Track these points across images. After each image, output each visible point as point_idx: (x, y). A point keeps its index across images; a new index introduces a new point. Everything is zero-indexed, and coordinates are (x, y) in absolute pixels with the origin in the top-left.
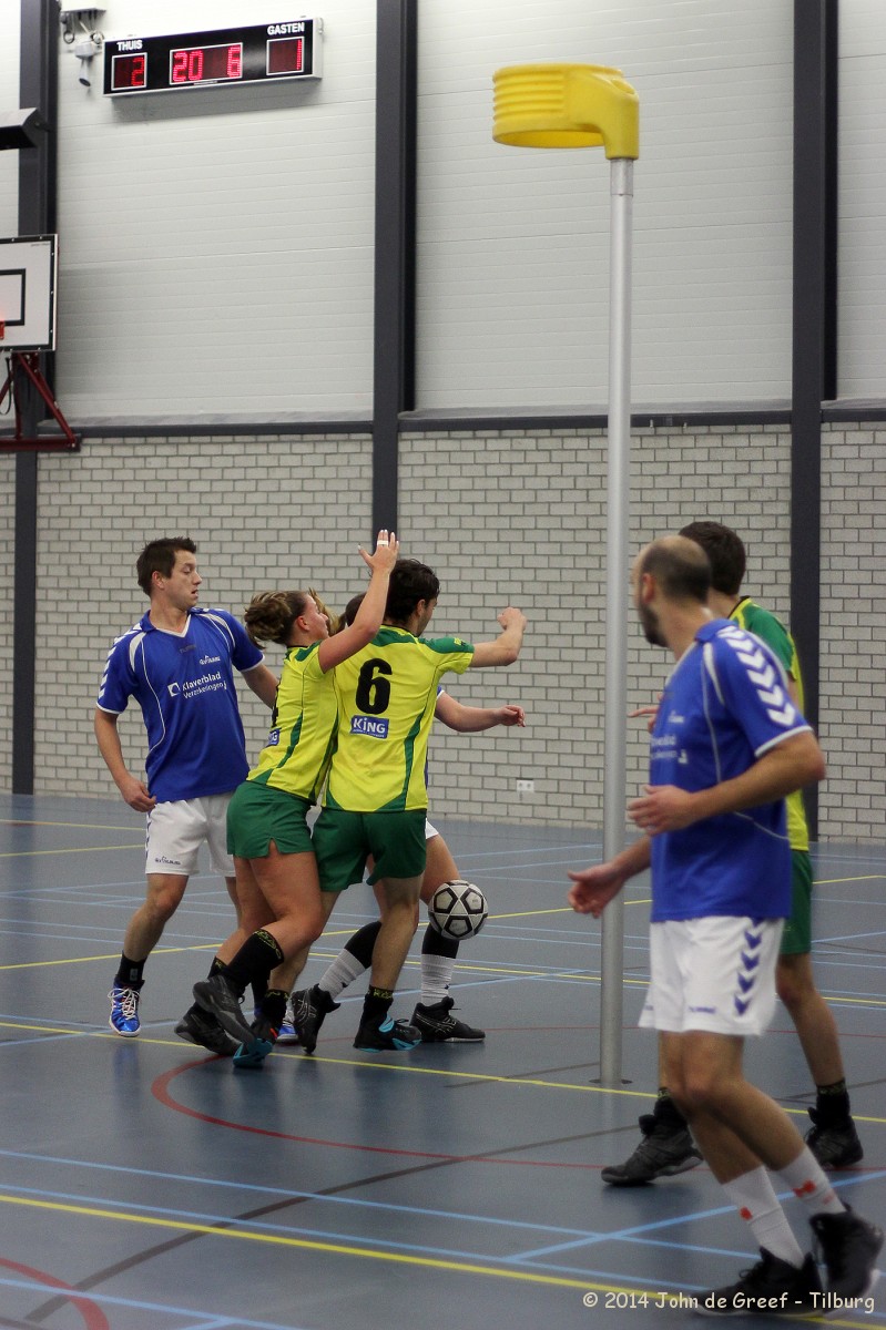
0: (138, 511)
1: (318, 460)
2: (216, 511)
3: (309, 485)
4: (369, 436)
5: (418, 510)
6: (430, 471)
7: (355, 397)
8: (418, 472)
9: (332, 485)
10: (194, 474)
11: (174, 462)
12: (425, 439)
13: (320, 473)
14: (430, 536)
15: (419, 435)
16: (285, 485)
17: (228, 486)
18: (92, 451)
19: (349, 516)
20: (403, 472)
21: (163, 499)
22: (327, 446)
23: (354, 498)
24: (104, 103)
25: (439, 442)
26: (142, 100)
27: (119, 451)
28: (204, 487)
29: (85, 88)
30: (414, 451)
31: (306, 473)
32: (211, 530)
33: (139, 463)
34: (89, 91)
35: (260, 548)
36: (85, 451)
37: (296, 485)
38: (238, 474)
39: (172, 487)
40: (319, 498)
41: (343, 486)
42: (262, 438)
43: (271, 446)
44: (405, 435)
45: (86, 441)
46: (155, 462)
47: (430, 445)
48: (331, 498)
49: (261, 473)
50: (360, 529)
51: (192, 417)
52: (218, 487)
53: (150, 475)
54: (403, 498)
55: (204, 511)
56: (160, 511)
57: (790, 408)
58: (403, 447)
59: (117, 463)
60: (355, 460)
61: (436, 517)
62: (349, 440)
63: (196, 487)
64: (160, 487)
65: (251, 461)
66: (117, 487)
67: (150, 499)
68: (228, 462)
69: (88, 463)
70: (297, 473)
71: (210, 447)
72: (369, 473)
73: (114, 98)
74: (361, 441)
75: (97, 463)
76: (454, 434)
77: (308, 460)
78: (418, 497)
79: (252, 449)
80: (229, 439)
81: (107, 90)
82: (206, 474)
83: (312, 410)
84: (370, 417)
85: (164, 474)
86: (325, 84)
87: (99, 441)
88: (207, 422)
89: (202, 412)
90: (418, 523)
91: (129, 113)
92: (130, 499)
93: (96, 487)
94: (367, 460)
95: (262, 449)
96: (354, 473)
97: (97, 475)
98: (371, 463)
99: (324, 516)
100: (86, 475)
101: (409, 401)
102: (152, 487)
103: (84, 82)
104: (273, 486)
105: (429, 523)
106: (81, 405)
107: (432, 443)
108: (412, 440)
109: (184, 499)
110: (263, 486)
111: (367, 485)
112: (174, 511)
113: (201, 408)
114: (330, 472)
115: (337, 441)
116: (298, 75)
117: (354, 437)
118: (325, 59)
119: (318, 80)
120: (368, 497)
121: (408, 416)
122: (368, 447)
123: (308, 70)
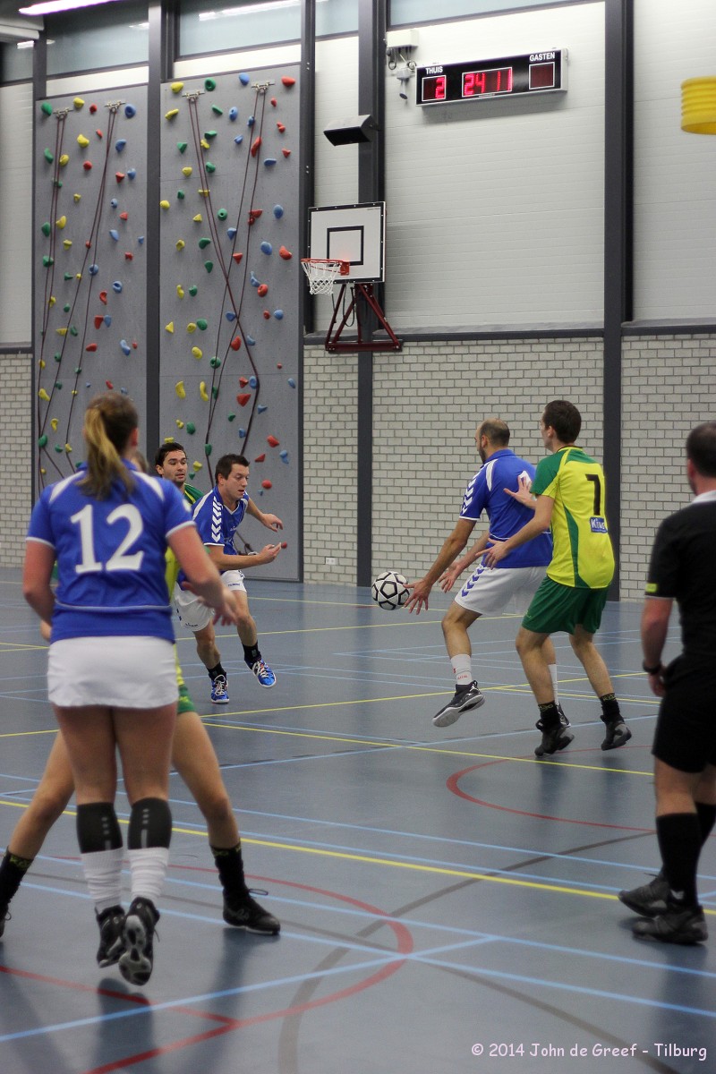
0: (442, 392)
1: (565, 356)
2: (496, 391)
3: (560, 373)
4: (601, 339)
5: (636, 390)
6: (643, 363)
7: (590, 310)
8: (635, 363)
9: (576, 373)
10: (481, 366)
11: (466, 358)
12: (640, 341)
13: (568, 365)
14: (644, 408)
15: (636, 338)
16: (544, 373)
17: (504, 374)
18: (410, 350)
19: (587, 394)
20: (625, 364)
21: (459, 383)
22: (572, 346)
23: (591, 382)
24: (417, 110)
25: (650, 343)
26: (443, 107)
27: (428, 351)
28: (488, 375)
29: (403, 100)
30: (632, 349)
31: (558, 365)
32: (492, 405)
33: (442, 359)
34: (407, 103)
35: (527, 417)
36: (405, 351)
37: (551, 373)
38: (510, 366)
39: (466, 375)
40: (567, 382)
41: (583, 373)
42: (527, 341)
43: (533, 346)
44: (626, 338)
45: (406, 344)
46: (454, 358)
47: (643, 345)
48: (575, 382)
49: (527, 365)
50: (595, 403)
51: (480, 327)
52: (497, 374)
53: (450, 367)
54: (625, 381)
55: (488, 391)
56: (457, 392)
58: (625, 346)
59: (427, 359)
60: (591, 355)
61: (648, 395)
62: (588, 342)
63: (482, 375)
64: (457, 375)
65: (520, 357)
66: (427, 376)
67: (450, 384)
68: (504, 357)
69: (408, 359)
70: (552, 365)
71: (492, 347)
72: (601, 364)
73: (424, 107)
74: (595, 342)
75: (414, 359)
77: (559, 356)
78: (635, 381)
79: (520, 349)
80: (504, 342)
81: (419, 101)
82: (489, 366)
83: (562, 321)
84: (602, 326)
85: (459, 367)
86: (570, 95)
87: (415, 344)
88: (489, 330)
89: (485, 323)
90: (636, 399)
91: (434, 117)
92: (436, 384)
93: (413, 376)
94: (600, 355)
95: (527, 348)
96: (590, 364)
97: (414, 368)
98: (602, 358)
99: (571, 394)
100: (406, 368)
101: (629, 315)
102: (451, 375)
103: (403, 96)
104: (535, 374)
105: (642, 399)
106: (402, 319)
107: (645, 343)
108: (631, 342)
109: (474, 383)
110: (528, 374)
111: (600, 373)
112: (466, 392)
113: (485, 321)
114: (574, 364)
115: (579, 343)
116: (550, 88)
117: (591, 339)
118: (570, 78)
119: (565, 92)
120: (601, 382)
121: (628, 325)
122: (601, 347)
123: (558, 85)
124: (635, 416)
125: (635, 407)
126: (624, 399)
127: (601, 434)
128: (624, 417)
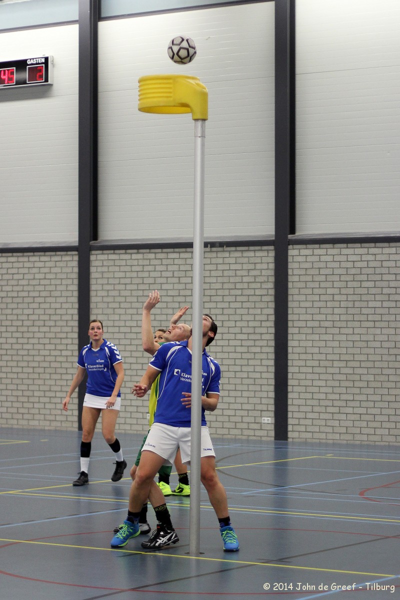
1: (52, 264)
2: (5, 288)
3: (48, 276)
4: (76, 253)
5: (100, 287)
6: (105, 269)
7: (70, 234)
8: (100, 269)
9: (59, 276)
12: (103, 254)
13: (53, 270)
14: (105, 299)
15: (100, 252)
16: (37, 276)
17: (10, 277)
19: (67, 290)
20: (92, 269)
22: (56, 257)
23: (70, 282)
25: (109, 255)
30: (97, 259)
31: (47, 270)
35: (25, 306)
37: (42, 276)
38: (15, 271)
40: (53, 282)
41: (64, 276)
42: (26, 254)
44: (93, 252)
47: (105, 257)
48: (58, 282)
49: (26, 271)
50: (72, 296)
52: (5, 277)
54: (92, 282)
57: (274, 239)
58: (92, 258)
60: (70, 264)
61: (108, 290)
62: (67, 255)
65: (20, 265)
68: (10, 265)
70: (42, 270)
72: (76, 270)
74: (73, 255)
76: (117, 251)
77: (48, 264)
78: (100, 281)
80: (10, 254)
83: (50, 241)
84: (77, 244)
86: (55, 87)
90: (100, 294)
94: (76, 264)
96: (70, 270)
98: (77, 266)
99: (56, 290)
101: (95, 236)
104: (31, 277)
105: (105, 294)
107: (106, 256)
108: (97, 255)
110: (26, 277)
111: (76, 276)
114: (58, 270)
115: (62, 255)
116: (41, 82)
117: (69, 253)
118: (55, 75)
119: (51, 85)
120: (76, 282)
121: (94, 243)
122: (76, 258)
123: (47, 80)
124: (100, 305)
125: (99, 299)
126: (92, 294)
127: (76, 317)
128: (92, 306)
